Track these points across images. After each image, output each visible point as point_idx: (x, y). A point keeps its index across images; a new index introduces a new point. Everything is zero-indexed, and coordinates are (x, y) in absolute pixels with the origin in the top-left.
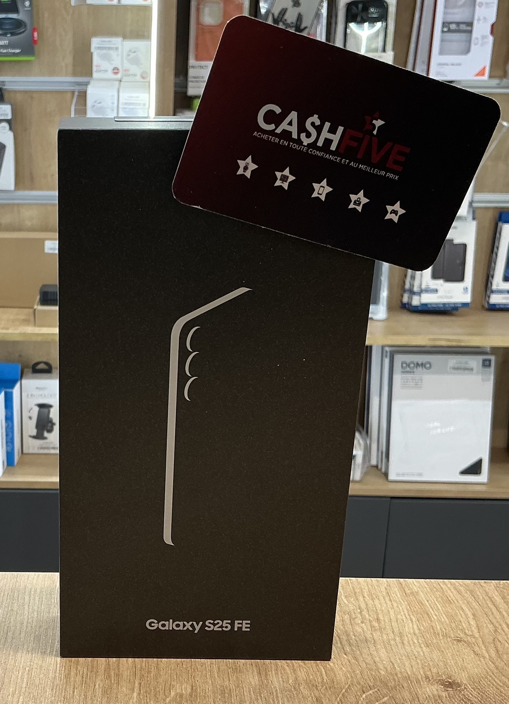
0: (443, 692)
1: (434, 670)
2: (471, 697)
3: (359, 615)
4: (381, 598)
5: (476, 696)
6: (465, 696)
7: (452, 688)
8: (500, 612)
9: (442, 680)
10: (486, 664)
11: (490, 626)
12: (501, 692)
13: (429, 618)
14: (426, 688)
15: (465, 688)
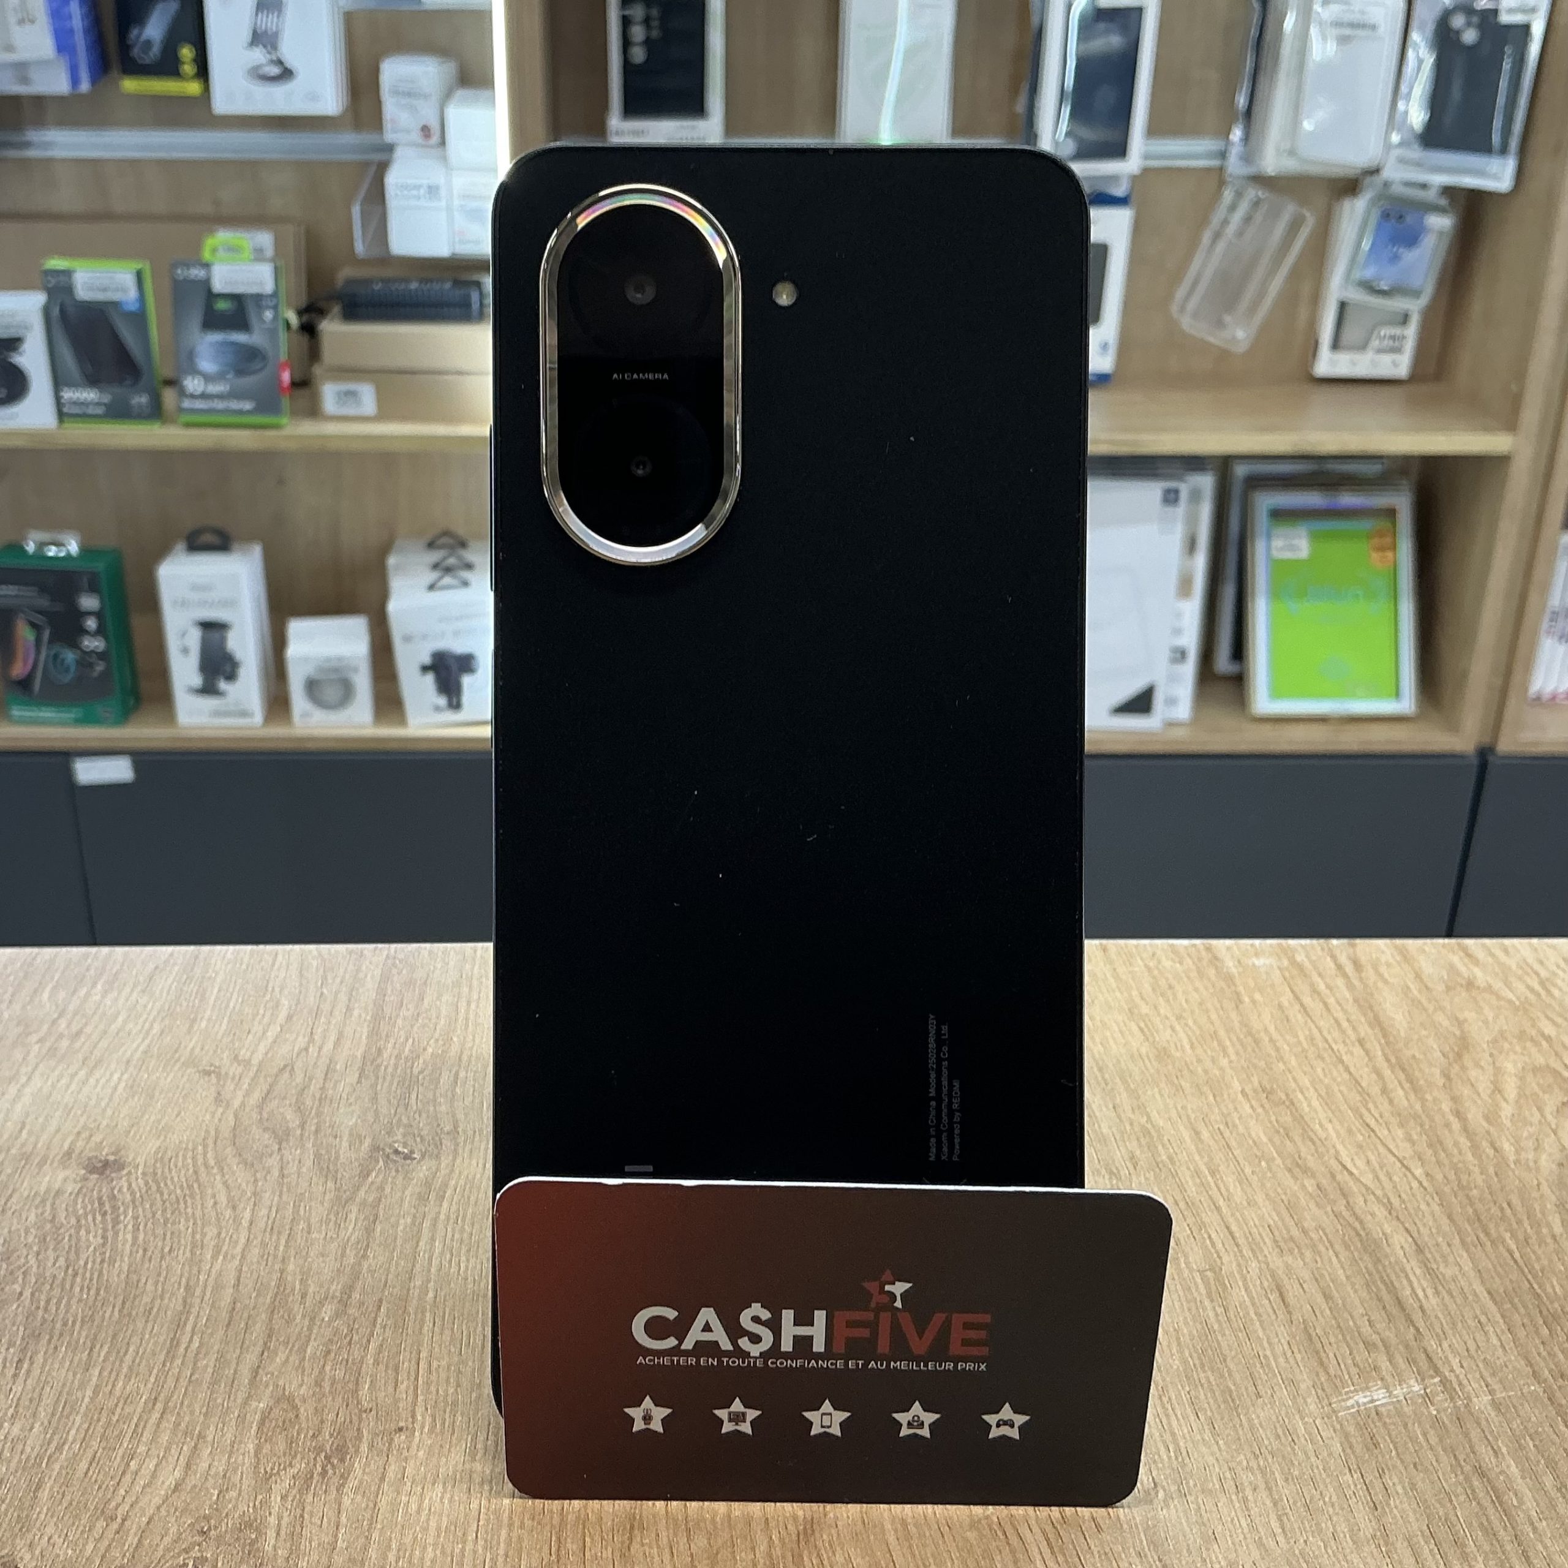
0: (75, 1181)
1: (97, 1138)
2: (123, 1193)
3: (45, 1027)
4: (128, 990)
5: (137, 1189)
6: (113, 1189)
7: (102, 1174)
8: (349, 1009)
9: (96, 1157)
10: (220, 1120)
11: (302, 1041)
12: (197, 1180)
13: (191, 1027)
14: (45, 1176)
15: (130, 1173)
